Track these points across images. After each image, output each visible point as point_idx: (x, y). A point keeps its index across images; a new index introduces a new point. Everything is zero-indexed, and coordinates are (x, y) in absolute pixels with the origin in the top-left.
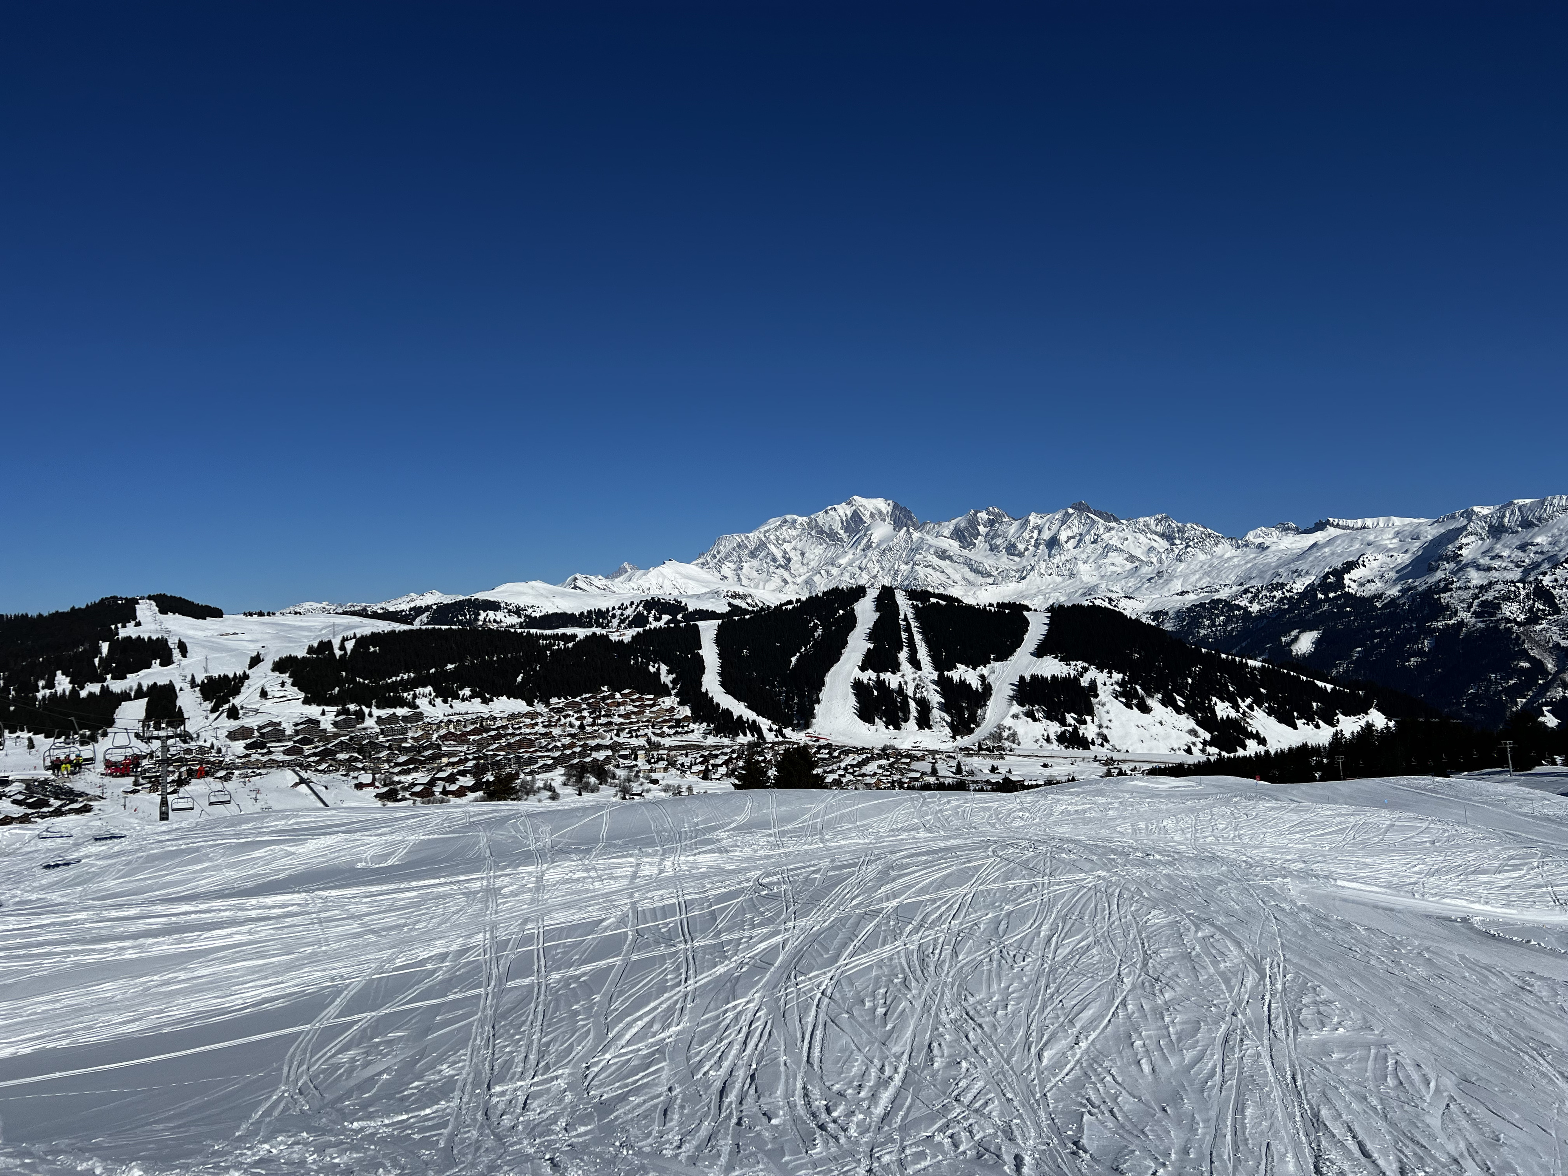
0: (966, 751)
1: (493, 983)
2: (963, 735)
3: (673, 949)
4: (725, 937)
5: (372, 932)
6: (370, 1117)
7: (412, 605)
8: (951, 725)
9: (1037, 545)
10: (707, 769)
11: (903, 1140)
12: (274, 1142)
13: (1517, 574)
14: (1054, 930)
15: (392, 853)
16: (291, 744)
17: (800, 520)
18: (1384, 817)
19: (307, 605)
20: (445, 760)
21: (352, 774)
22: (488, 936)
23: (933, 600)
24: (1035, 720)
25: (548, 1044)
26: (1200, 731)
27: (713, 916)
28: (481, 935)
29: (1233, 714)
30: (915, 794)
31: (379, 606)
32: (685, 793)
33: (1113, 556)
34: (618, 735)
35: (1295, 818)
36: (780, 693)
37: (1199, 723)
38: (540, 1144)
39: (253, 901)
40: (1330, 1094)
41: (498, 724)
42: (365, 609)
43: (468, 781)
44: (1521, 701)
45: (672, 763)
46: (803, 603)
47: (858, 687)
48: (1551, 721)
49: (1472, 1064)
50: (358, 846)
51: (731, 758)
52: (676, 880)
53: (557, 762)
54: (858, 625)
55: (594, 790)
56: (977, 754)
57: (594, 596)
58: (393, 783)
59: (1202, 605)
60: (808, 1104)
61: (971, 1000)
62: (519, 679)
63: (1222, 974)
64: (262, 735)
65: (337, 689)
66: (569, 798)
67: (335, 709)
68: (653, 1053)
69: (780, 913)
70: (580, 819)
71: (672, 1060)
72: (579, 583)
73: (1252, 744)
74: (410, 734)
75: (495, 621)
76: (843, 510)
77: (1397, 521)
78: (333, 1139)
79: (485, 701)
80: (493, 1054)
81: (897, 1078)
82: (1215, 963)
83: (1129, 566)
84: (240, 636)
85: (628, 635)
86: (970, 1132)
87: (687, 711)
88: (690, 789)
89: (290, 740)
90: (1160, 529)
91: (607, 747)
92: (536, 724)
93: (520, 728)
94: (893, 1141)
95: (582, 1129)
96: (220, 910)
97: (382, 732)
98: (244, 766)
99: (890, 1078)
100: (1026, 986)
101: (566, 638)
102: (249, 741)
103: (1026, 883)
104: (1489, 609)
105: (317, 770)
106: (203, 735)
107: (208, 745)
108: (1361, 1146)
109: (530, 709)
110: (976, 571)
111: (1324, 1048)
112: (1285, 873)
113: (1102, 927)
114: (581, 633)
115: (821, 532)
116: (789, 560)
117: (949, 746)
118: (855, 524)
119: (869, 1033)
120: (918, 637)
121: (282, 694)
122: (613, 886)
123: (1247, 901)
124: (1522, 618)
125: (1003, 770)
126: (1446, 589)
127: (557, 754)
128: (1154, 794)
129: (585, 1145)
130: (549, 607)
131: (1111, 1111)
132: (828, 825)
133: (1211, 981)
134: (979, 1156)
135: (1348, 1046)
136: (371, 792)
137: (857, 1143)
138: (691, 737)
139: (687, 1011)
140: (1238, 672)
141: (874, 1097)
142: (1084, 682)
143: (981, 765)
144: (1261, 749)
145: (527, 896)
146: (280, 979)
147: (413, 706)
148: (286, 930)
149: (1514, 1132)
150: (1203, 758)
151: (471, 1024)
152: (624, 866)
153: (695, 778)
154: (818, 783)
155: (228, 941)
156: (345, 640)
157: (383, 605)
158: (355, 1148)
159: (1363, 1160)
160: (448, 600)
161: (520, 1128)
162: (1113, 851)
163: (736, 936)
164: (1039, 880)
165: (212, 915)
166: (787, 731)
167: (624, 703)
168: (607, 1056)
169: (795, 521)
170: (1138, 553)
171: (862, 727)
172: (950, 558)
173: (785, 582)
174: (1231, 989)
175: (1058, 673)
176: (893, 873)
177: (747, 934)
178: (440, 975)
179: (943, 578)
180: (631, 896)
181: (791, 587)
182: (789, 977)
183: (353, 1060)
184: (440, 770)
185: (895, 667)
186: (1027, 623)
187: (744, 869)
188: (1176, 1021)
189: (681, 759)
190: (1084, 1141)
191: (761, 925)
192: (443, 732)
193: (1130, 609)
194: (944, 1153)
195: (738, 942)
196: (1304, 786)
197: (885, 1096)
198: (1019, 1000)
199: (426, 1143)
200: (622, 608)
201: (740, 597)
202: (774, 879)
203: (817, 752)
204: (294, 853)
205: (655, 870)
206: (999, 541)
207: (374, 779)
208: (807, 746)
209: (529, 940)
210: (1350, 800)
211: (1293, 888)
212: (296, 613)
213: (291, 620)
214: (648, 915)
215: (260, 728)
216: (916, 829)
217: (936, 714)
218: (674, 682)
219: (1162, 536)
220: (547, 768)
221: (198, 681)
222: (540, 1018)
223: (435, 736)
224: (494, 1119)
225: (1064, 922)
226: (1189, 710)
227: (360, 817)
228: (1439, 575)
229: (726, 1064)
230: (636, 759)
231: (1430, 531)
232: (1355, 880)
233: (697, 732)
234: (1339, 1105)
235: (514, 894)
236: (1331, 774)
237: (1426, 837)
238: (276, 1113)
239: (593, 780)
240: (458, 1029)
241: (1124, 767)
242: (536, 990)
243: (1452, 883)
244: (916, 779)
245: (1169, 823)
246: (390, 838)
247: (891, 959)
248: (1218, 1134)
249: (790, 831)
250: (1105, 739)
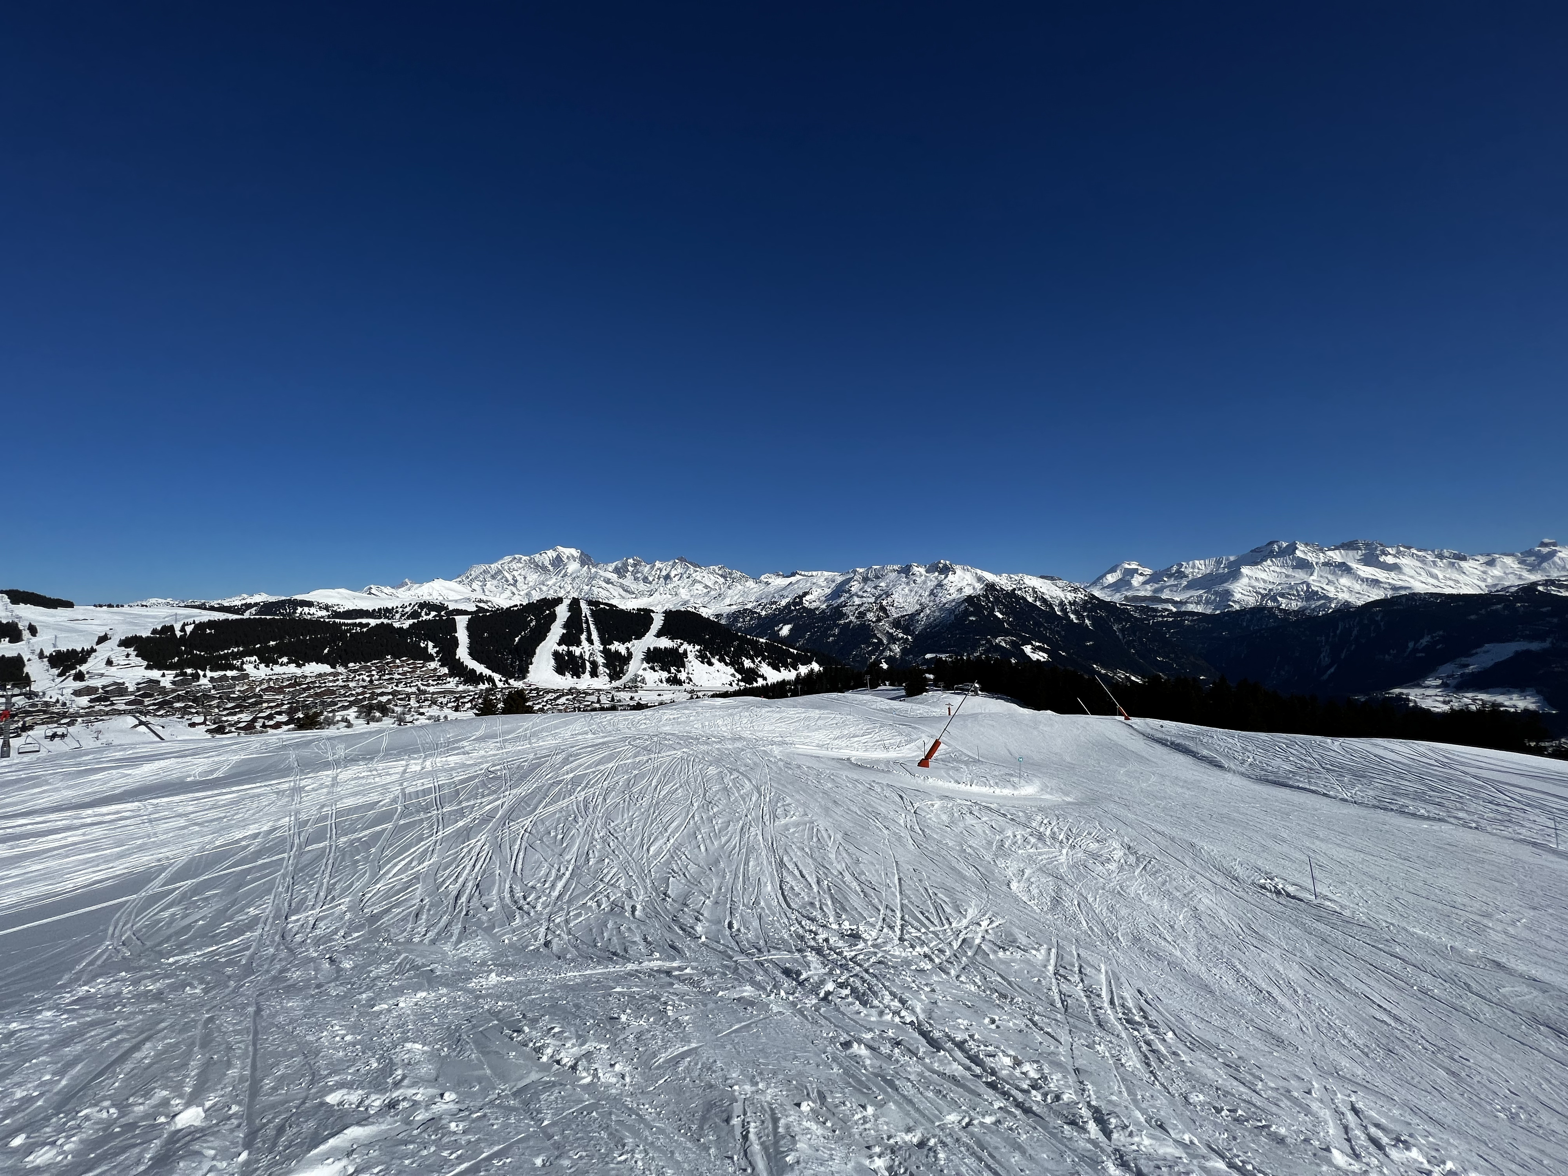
0: (618, 689)
1: (294, 849)
2: (616, 680)
3: (429, 815)
4: (464, 804)
5: (196, 824)
6: (185, 952)
7: (244, 602)
8: (609, 675)
9: (659, 578)
10: (458, 706)
11: (568, 908)
12: (94, 983)
13: (872, 600)
14: (659, 783)
15: (217, 769)
16: (133, 697)
17: (524, 558)
18: (816, 713)
19: (153, 600)
20: (265, 705)
21: (186, 717)
22: (293, 818)
23: (602, 606)
24: (655, 671)
25: (335, 883)
26: (737, 674)
27: (457, 792)
28: (287, 819)
29: (752, 666)
30: (587, 714)
31: (216, 602)
32: (442, 720)
33: (697, 586)
34: (397, 686)
35: (778, 716)
36: (508, 659)
37: (736, 670)
38: (322, 949)
39: (90, 811)
40: (789, 850)
41: (308, 680)
42: (204, 604)
43: (284, 718)
44: (873, 657)
45: (434, 702)
46: (524, 606)
47: (556, 655)
48: (885, 666)
49: (848, 825)
50: (188, 766)
51: (474, 698)
52: (433, 773)
53: (352, 704)
54: (557, 620)
55: (379, 720)
56: (623, 690)
57: (383, 599)
58: (221, 721)
59: (739, 611)
60: (512, 896)
61: (612, 824)
62: (326, 651)
63: (741, 796)
64: (106, 692)
65: (176, 659)
66: (360, 726)
67: (174, 672)
68: (411, 880)
69: (500, 788)
70: (367, 739)
71: (424, 882)
72: (373, 591)
73: (760, 680)
74: (237, 688)
75: (309, 614)
76: (551, 554)
77: (826, 573)
78: (149, 973)
79: (299, 666)
80: (292, 896)
81: (568, 874)
82: (739, 791)
83: (705, 591)
84: (89, 622)
85: (406, 624)
86: (608, 897)
87: (446, 670)
88: (446, 717)
89: (132, 695)
90: (720, 572)
91: (389, 694)
92: (338, 680)
93: (325, 683)
94: (563, 909)
95: (356, 935)
96: (56, 821)
97: (214, 687)
98: (88, 714)
99: (564, 874)
100: (643, 814)
101: (361, 625)
102: (93, 697)
103: (645, 758)
104: (862, 615)
105: (155, 715)
106: (48, 694)
107: (54, 700)
108: (801, 872)
109: (333, 670)
110: (626, 591)
111: (786, 827)
112: (773, 743)
113: (684, 778)
114: (373, 622)
115: (537, 565)
116: (516, 581)
117: (608, 686)
118: (558, 562)
119: (552, 850)
120: (592, 627)
121: (127, 662)
122: (389, 779)
123: (755, 759)
124: (874, 619)
125: (637, 699)
126: (845, 606)
127: (352, 699)
128: (713, 707)
129: (357, 945)
130: (350, 606)
131: (684, 874)
132: (534, 734)
133: (736, 801)
134: (612, 909)
135: (797, 825)
136: (203, 728)
137: (541, 914)
138: (448, 686)
139: (436, 851)
140: (755, 644)
141: (553, 886)
142: (681, 650)
143: (625, 696)
144: (765, 682)
145: (325, 790)
146: (111, 865)
147: (242, 669)
148: (119, 830)
149: (865, 856)
150: (737, 688)
151: (275, 878)
152: (398, 766)
153: (450, 711)
154: (530, 710)
155: (63, 842)
156: (184, 625)
157: (220, 601)
158: (167, 976)
159: (801, 879)
160: (272, 599)
161: (309, 941)
162: (692, 738)
163: (472, 803)
164: (652, 756)
165: (48, 824)
166: (511, 681)
167: (402, 666)
168: (378, 886)
169: (521, 559)
170: (710, 584)
171: (558, 678)
172: (612, 583)
173: (514, 594)
174: (745, 803)
175: (667, 646)
176: (571, 759)
177: (479, 801)
178: (252, 849)
179: (608, 594)
180: (401, 785)
181: (517, 597)
182: (504, 824)
183: (174, 915)
184: (261, 711)
185: (578, 643)
186: (652, 619)
187: (479, 763)
188: (718, 823)
189: (440, 700)
190: (669, 892)
191: (488, 795)
192: (263, 687)
193: (705, 613)
194: (592, 911)
195: (473, 806)
196: (783, 700)
197: (560, 885)
198: (639, 821)
199: (229, 963)
200: (403, 607)
201: (484, 602)
202: (498, 767)
203: (530, 693)
204: (130, 775)
205: (418, 768)
206: (639, 575)
207: (205, 720)
208: (523, 690)
209: (325, 818)
210: (803, 706)
211: (776, 750)
212: (143, 606)
213: (137, 610)
214: (413, 796)
215: (104, 687)
216: (587, 733)
217: (601, 669)
218: (437, 653)
219: (721, 576)
220: (345, 708)
221: (47, 653)
222: (330, 867)
223: (258, 689)
224: (289, 939)
225: (665, 777)
226: (732, 664)
227: (192, 746)
228: (842, 599)
229: (461, 880)
230: (409, 700)
231: (839, 579)
232: (804, 744)
233: (452, 683)
234: (792, 854)
235: (314, 790)
236: (795, 694)
237: (835, 722)
238: (99, 962)
239: (378, 714)
240: (264, 883)
241: (700, 694)
242: (328, 850)
243: (843, 743)
244: (588, 706)
245: (720, 722)
246: (216, 759)
247: (567, 807)
248: (736, 876)
249: (510, 739)
250: (691, 680)
